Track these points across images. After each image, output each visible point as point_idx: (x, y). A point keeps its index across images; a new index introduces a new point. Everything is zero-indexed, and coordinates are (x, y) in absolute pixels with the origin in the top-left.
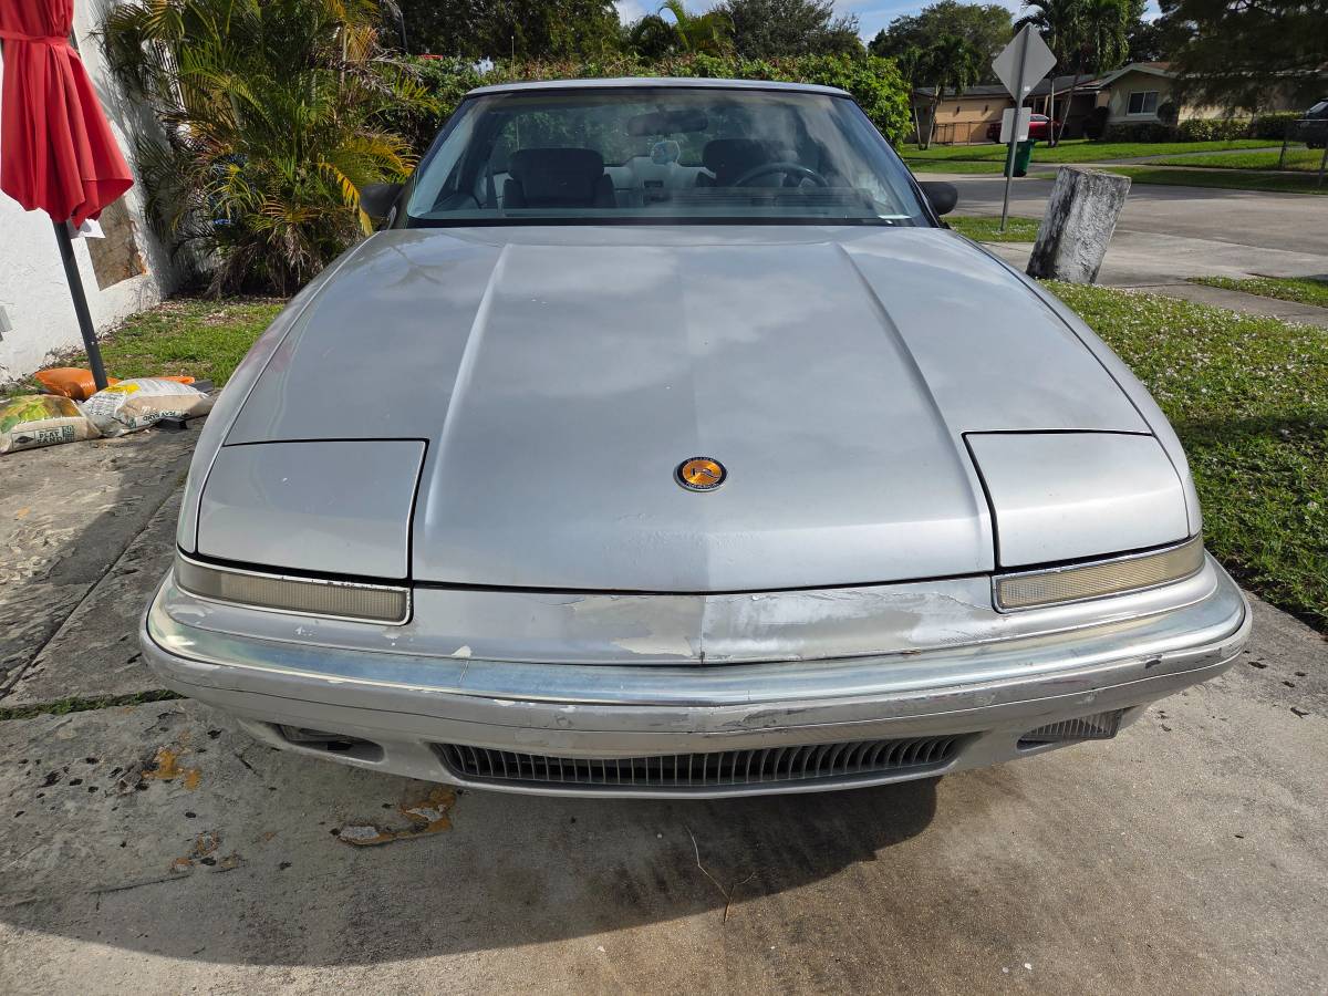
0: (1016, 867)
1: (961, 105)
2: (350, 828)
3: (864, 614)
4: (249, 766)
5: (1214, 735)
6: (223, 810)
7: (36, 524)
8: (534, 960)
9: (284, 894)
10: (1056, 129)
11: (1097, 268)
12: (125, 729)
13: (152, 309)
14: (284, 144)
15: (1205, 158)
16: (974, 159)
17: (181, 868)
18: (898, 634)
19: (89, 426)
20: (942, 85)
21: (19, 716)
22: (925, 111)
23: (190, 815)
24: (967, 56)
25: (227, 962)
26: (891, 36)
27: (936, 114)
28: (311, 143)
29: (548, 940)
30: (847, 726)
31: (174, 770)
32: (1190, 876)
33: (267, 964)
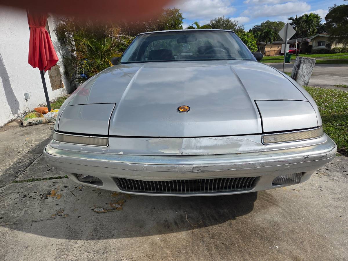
0: (275, 222)
1: (272, 46)
2: (97, 209)
3: (226, 144)
4: (73, 194)
5: (335, 191)
6: (65, 204)
7: (30, 141)
8: (140, 240)
9: (78, 223)
10: (298, 51)
11: (308, 82)
12: (44, 185)
13: (65, 96)
14: (98, 56)
15: (339, 57)
16: (276, 59)
17: (53, 217)
18: (235, 149)
19: (46, 120)
20: (267, 41)
21: (19, 182)
22: (262, 48)
23: (57, 205)
24: (273, 34)
25: (61, 239)
26: (253, 30)
27: (265, 49)
28: (104, 55)
29: (145, 236)
30: (220, 171)
31: (55, 195)
32: (326, 226)
33: (71, 239)
